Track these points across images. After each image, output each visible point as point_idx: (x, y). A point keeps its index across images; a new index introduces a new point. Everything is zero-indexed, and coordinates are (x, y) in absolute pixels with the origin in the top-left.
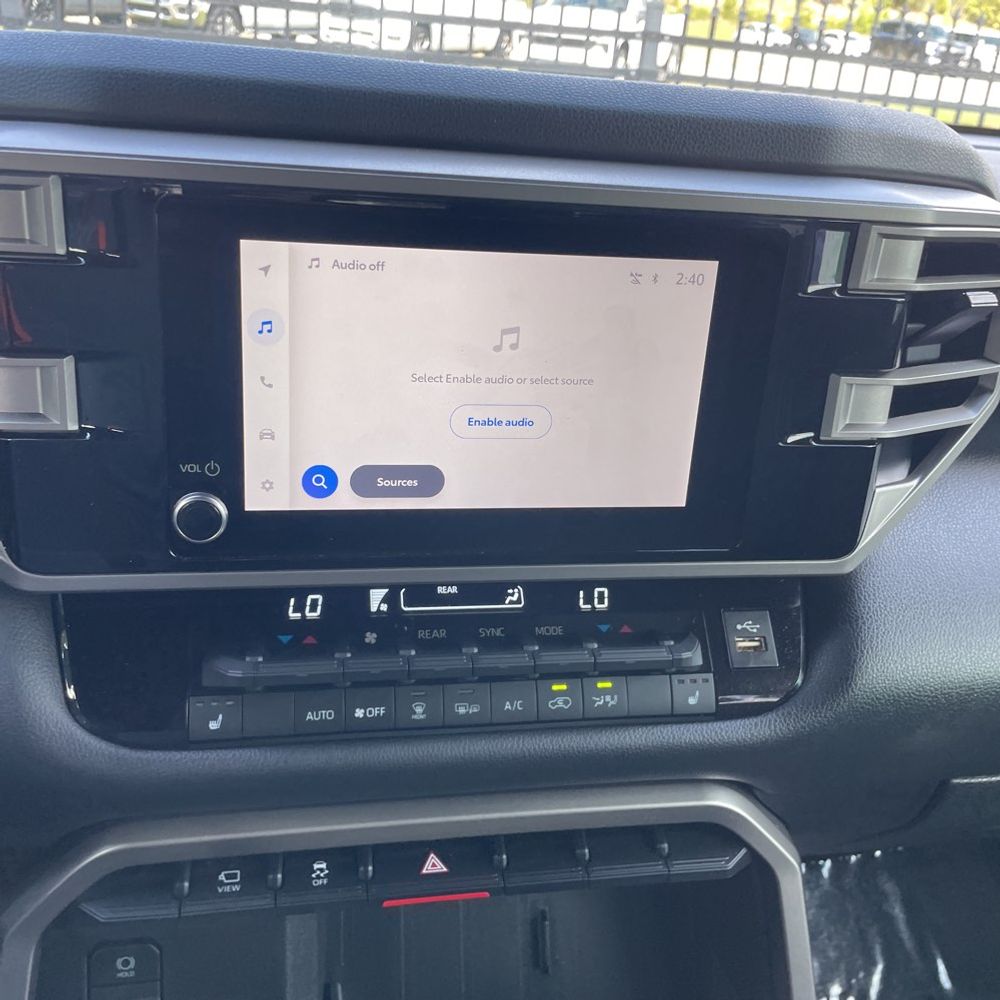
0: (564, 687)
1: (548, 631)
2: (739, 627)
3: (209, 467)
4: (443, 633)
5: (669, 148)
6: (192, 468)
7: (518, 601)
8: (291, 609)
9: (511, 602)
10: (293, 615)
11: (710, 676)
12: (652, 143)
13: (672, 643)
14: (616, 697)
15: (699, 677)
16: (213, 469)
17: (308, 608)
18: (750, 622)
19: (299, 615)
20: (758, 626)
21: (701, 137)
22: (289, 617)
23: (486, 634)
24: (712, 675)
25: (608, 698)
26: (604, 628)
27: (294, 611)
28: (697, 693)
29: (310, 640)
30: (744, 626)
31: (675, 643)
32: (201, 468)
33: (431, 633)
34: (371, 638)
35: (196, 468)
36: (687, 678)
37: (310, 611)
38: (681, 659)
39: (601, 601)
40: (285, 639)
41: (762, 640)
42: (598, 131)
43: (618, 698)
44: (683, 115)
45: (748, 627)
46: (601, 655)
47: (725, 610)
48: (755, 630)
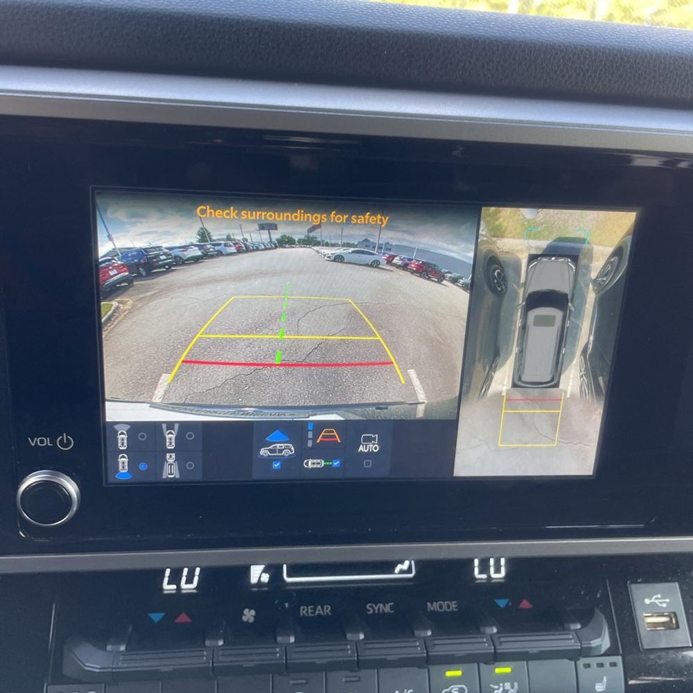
0: (459, 673)
1: (441, 607)
2: (647, 601)
3: (61, 441)
4: (327, 610)
5: (583, 82)
6: (42, 442)
7: (409, 570)
8: (166, 580)
9: (402, 572)
10: (168, 588)
11: (618, 659)
12: (563, 76)
13: (579, 626)
14: (516, 684)
15: (607, 660)
16: (66, 442)
17: (184, 579)
18: (659, 596)
19: (174, 587)
20: (668, 600)
21: (618, 70)
22: (162, 589)
23: (374, 610)
24: (620, 657)
25: (508, 686)
26: (502, 603)
27: (169, 583)
28: (605, 680)
29: (183, 618)
30: (653, 600)
31: (583, 627)
32: (53, 441)
33: (315, 609)
34: (249, 615)
35: (47, 442)
36: (593, 661)
37: (187, 583)
38: (591, 648)
39: (498, 570)
40: (156, 617)
41: (672, 615)
42: (502, 63)
43: (519, 686)
44: (598, 46)
45: (657, 601)
46: (501, 643)
47: (632, 583)
48: (664, 605)
